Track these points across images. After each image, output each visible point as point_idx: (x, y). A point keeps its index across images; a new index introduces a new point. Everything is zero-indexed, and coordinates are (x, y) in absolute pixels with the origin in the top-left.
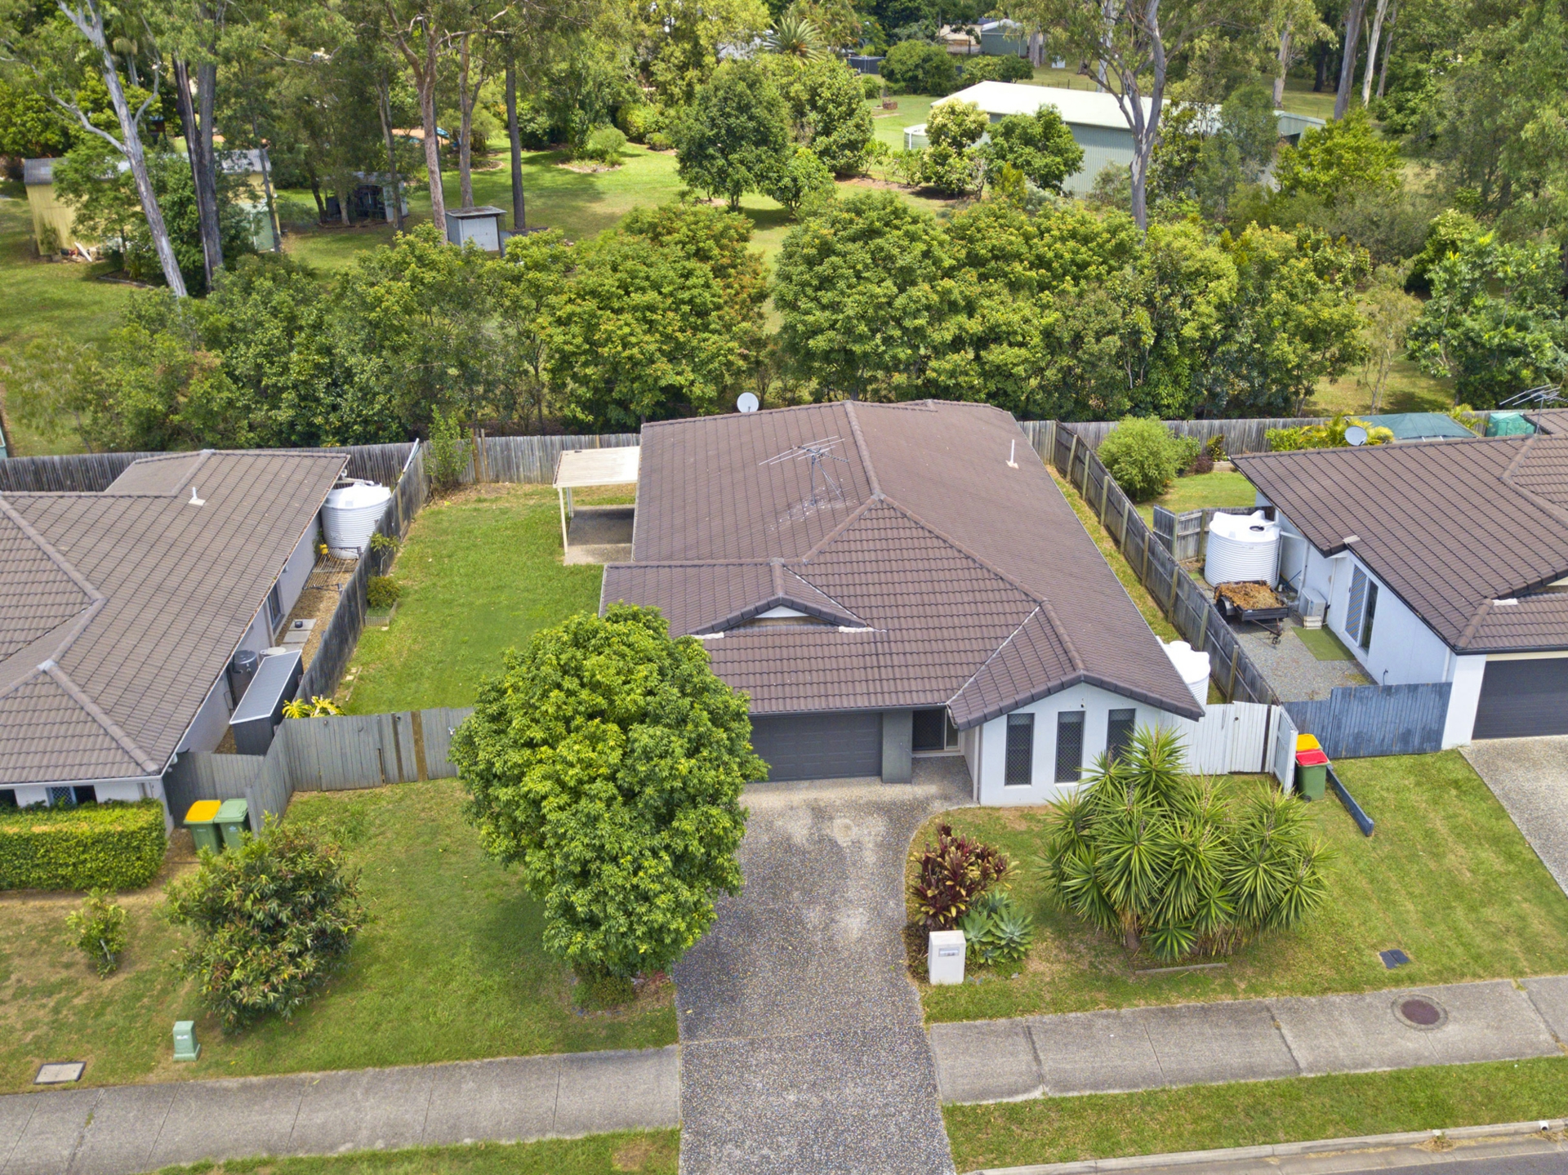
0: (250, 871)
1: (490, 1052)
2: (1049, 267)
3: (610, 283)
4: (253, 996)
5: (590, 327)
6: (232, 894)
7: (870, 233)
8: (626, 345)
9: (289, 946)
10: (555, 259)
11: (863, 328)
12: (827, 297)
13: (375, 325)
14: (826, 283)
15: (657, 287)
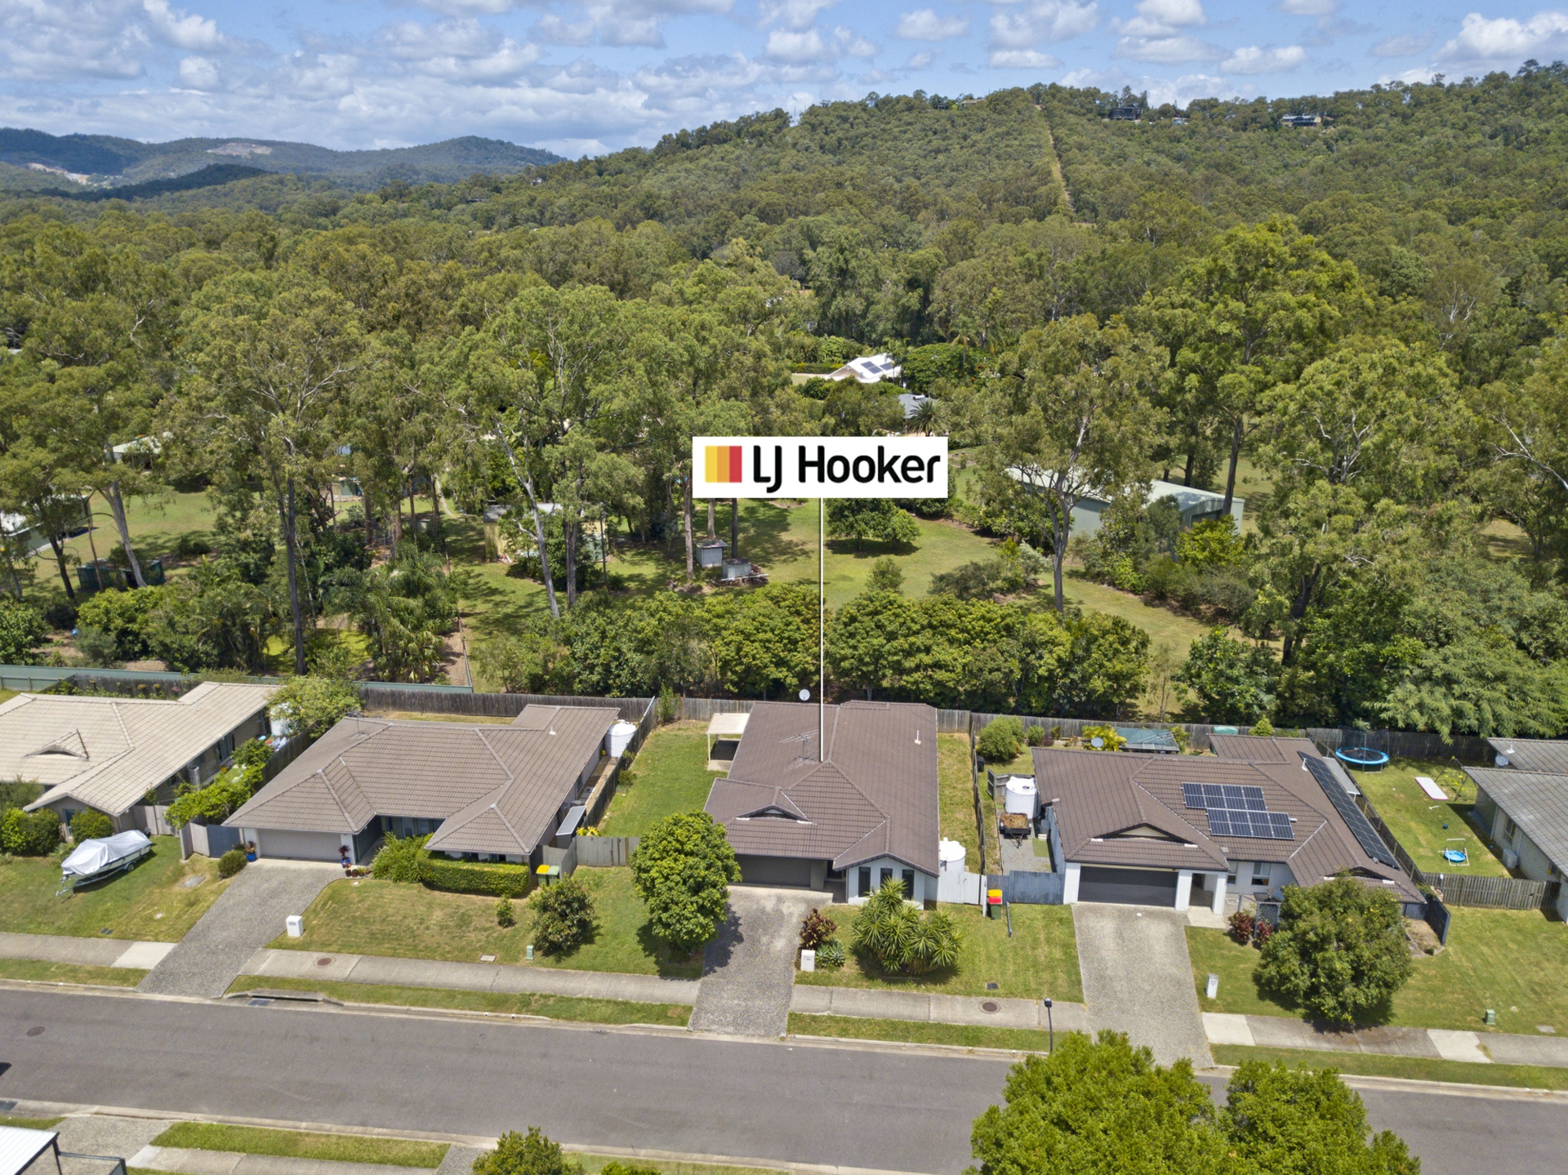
0: (558, 894)
1: (634, 972)
2: (968, 632)
3: (750, 628)
4: (555, 938)
5: (739, 649)
6: (552, 900)
7: (876, 613)
8: (754, 658)
9: (568, 923)
10: (728, 612)
11: (867, 659)
12: (852, 642)
13: (641, 640)
14: (852, 635)
15: (772, 630)
